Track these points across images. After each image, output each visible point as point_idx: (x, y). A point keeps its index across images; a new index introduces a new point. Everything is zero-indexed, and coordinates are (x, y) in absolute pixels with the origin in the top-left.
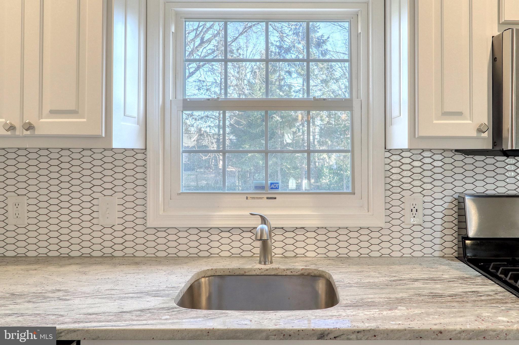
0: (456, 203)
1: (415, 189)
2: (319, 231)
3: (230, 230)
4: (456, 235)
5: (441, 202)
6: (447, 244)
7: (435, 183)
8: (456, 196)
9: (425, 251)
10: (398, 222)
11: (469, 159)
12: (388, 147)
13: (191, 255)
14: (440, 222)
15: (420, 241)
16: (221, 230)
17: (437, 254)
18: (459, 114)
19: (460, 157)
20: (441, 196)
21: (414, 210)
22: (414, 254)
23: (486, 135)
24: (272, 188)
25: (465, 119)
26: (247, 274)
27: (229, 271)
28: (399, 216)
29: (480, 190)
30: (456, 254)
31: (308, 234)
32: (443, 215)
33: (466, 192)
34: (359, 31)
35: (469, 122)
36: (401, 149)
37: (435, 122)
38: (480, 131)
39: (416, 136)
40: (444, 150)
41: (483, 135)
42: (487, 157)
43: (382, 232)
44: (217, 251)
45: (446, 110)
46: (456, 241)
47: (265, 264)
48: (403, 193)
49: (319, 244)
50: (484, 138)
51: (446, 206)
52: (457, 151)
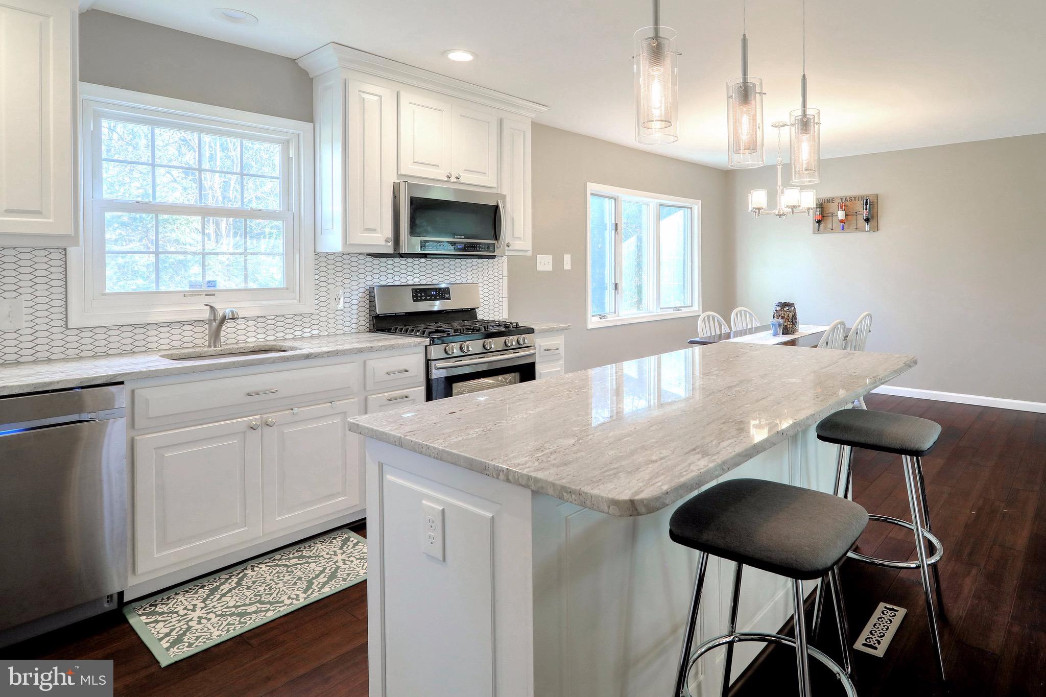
0: (367, 292)
1: (337, 284)
2: (258, 320)
3: (169, 324)
4: (367, 316)
5: (356, 292)
6: (361, 323)
7: (352, 278)
8: (367, 288)
9: (345, 329)
10: (325, 309)
11: (376, 261)
12: (317, 251)
13: (124, 352)
14: (356, 307)
15: (341, 322)
16: (158, 325)
17: (354, 331)
18: (374, 230)
19: (370, 259)
20: (357, 288)
21: (337, 299)
22: (337, 332)
23: (390, 244)
24: (209, 286)
25: (377, 233)
26: (202, 355)
27: (184, 354)
28: (325, 304)
29: (383, 283)
30: (367, 330)
31: (249, 323)
32: (358, 302)
33: (375, 284)
34: (291, 156)
35: (380, 235)
36: (327, 253)
37: (360, 234)
38: (387, 241)
39: (348, 243)
40: (359, 254)
41: (388, 244)
42: (388, 259)
43: (312, 317)
44: (156, 345)
45: (367, 227)
46: (367, 320)
47: (215, 347)
48: (329, 286)
49: (258, 331)
50: (389, 246)
51: (360, 295)
52: (368, 255)
